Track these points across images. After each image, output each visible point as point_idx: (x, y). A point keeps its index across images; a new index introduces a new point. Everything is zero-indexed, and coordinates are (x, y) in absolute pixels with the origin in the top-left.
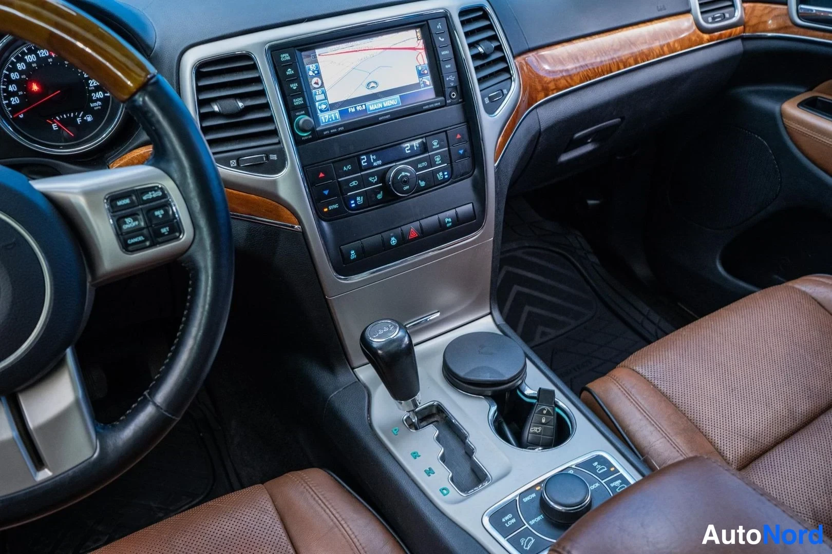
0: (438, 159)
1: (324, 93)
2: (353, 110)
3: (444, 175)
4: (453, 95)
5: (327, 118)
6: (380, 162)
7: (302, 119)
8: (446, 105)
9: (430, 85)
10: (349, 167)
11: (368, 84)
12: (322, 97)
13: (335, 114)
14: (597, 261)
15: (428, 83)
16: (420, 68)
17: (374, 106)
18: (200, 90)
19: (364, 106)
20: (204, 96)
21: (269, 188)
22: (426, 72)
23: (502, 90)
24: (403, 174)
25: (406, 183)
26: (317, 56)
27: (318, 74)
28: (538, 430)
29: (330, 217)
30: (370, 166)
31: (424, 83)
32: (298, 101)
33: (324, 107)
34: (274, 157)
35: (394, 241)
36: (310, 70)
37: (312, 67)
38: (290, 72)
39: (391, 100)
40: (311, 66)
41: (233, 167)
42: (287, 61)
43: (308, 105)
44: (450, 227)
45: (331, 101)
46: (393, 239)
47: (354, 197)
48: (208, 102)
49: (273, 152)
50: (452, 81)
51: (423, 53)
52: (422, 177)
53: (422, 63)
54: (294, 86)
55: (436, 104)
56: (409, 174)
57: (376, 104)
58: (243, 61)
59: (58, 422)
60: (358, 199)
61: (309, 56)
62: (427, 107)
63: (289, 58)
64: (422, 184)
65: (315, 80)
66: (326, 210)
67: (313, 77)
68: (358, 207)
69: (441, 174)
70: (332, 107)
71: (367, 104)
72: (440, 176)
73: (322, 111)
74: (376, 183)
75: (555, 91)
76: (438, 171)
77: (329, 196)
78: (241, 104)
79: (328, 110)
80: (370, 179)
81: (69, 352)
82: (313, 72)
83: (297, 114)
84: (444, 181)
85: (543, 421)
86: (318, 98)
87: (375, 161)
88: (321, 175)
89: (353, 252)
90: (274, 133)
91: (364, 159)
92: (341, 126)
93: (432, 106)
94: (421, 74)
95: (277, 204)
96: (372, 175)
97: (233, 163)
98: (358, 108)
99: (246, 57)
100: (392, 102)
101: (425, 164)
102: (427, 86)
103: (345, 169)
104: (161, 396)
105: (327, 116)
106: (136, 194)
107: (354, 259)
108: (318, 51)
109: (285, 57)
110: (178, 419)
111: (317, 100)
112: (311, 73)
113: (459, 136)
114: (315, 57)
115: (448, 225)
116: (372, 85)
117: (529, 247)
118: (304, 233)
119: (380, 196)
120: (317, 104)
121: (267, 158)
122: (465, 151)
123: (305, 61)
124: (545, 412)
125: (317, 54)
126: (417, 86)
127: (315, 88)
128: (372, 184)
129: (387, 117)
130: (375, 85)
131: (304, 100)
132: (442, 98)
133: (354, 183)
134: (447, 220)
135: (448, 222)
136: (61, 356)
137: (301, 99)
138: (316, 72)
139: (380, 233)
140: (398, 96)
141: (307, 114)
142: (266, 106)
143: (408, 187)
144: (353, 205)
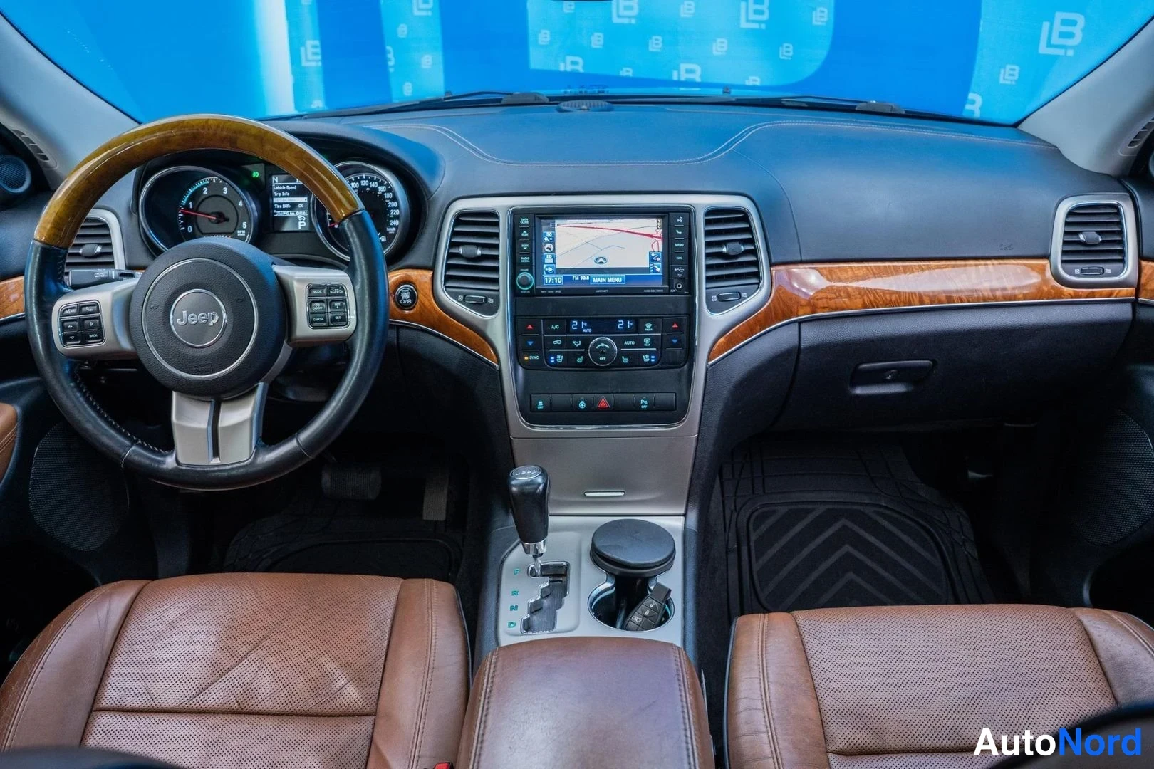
0: (647, 342)
1: (554, 258)
2: (577, 278)
3: (650, 358)
4: (679, 286)
5: (551, 280)
6: (590, 330)
7: (524, 274)
8: (669, 294)
9: (659, 272)
10: (557, 327)
11: (598, 259)
12: (552, 261)
13: (559, 279)
14: (976, 555)
15: (658, 270)
16: (653, 255)
17: (598, 279)
18: (454, 234)
19: (588, 277)
20: (455, 240)
21: (481, 326)
22: (658, 259)
23: (740, 294)
24: (602, 345)
25: (603, 354)
26: (556, 225)
27: (553, 241)
28: (638, 620)
29: (528, 367)
30: (579, 331)
31: (654, 269)
32: (525, 260)
33: (550, 269)
34: (491, 301)
35: (582, 405)
36: (546, 236)
37: (549, 234)
38: (525, 234)
39: (616, 277)
40: (547, 233)
41: (459, 301)
42: (525, 224)
43: (534, 264)
44: (644, 410)
45: (558, 266)
46: (582, 402)
47: (555, 354)
48: (458, 245)
49: (492, 297)
50: (681, 273)
51: (660, 242)
52: (627, 355)
53: (656, 250)
54: (525, 246)
55: (658, 291)
56: (608, 347)
57: (600, 278)
58: (489, 217)
59: (236, 428)
60: (559, 357)
61: (548, 224)
62: (648, 291)
63: (527, 222)
64: (625, 360)
65: (548, 245)
66: (526, 358)
67: (547, 242)
68: (557, 364)
69: (647, 356)
70: (558, 271)
71: (592, 275)
72: (646, 358)
73: (547, 273)
74: (579, 347)
75: (827, 309)
76: (646, 353)
77: (532, 347)
78: (479, 252)
79: (553, 273)
80: (574, 342)
81: (261, 385)
82: (549, 238)
83: (522, 270)
84: (650, 364)
85: (647, 614)
86: (547, 261)
87: (585, 328)
88: (530, 327)
89: (541, 403)
90: (496, 281)
91: (575, 323)
92: (558, 289)
93: (654, 291)
94: (652, 260)
95: (483, 340)
96: (577, 339)
97: (461, 298)
98: (582, 278)
99: (493, 214)
100: (615, 279)
101: (632, 343)
102: (657, 272)
103: (553, 327)
104: (304, 436)
105: (550, 279)
106: (329, 288)
107: (541, 409)
108: (557, 222)
109: (525, 221)
110: (311, 458)
111: (546, 262)
112: (546, 239)
113: (675, 326)
114: (554, 225)
115: (643, 407)
116: (601, 260)
117: (886, 508)
118: (500, 371)
119: (580, 360)
120: (545, 266)
121: (486, 300)
122: (679, 341)
123: (544, 227)
124: (651, 606)
125: (556, 224)
126: (647, 270)
127: (546, 252)
128: (575, 347)
129: (605, 291)
130: (604, 261)
131: (531, 260)
132: (667, 286)
133: (558, 342)
134: (642, 401)
135: (644, 404)
136: (256, 385)
137: (528, 258)
138: (551, 239)
139: (572, 394)
140: (624, 275)
141: (530, 272)
142: (495, 258)
143: (605, 358)
144: (553, 361)
